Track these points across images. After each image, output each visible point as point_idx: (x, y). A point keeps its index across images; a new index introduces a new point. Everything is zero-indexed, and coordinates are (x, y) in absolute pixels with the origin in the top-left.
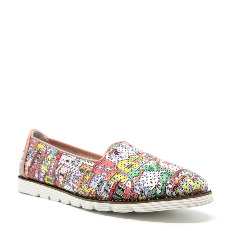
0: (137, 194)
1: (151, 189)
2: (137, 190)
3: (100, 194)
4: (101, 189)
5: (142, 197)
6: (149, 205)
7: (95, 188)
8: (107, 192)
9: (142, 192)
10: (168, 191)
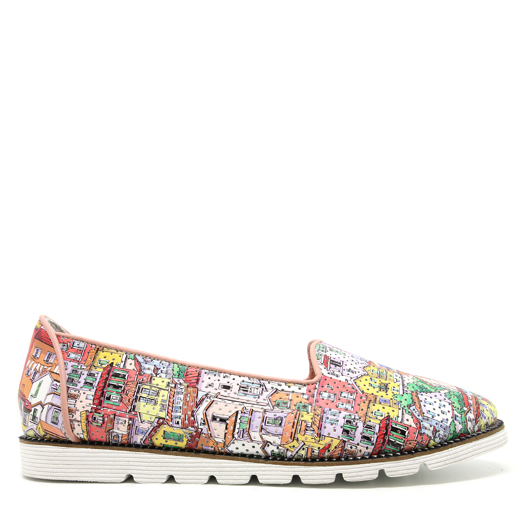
0: (427, 436)
1: (448, 425)
2: (426, 429)
3: (351, 447)
4: (355, 437)
5: (434, 440)
6: (451, 452)
7: (339, 437)
8: (370, 440)
9: (435, 431)
10: (470, 425)
